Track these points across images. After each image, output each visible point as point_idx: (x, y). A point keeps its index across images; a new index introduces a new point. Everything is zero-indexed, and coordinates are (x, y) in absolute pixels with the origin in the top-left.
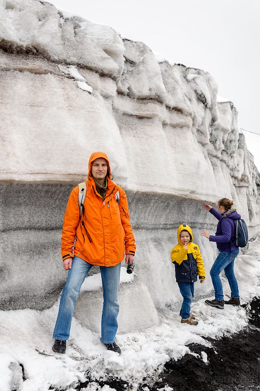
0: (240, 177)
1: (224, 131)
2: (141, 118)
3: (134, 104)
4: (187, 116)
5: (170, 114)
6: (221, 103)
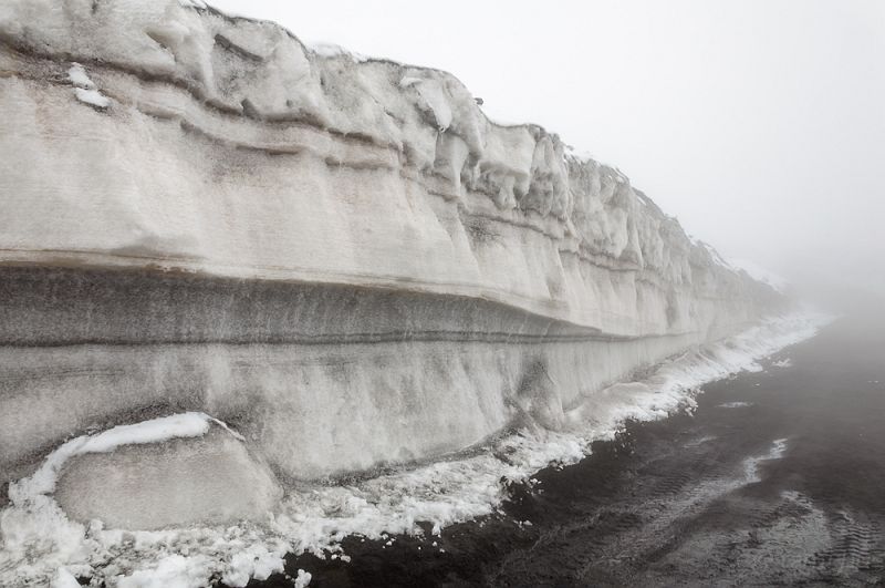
2: (274, 154)
3: (260, 129)
4: (382, 148)
6: (509, 128)
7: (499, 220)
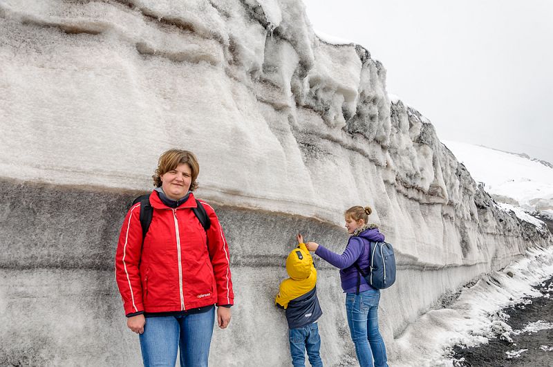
0: (427, 187)
1: (347, 94)
2: (72, 32)
4: (204, 37)
5: (163, 33)
6: (337, 46)
7: (329, 138)
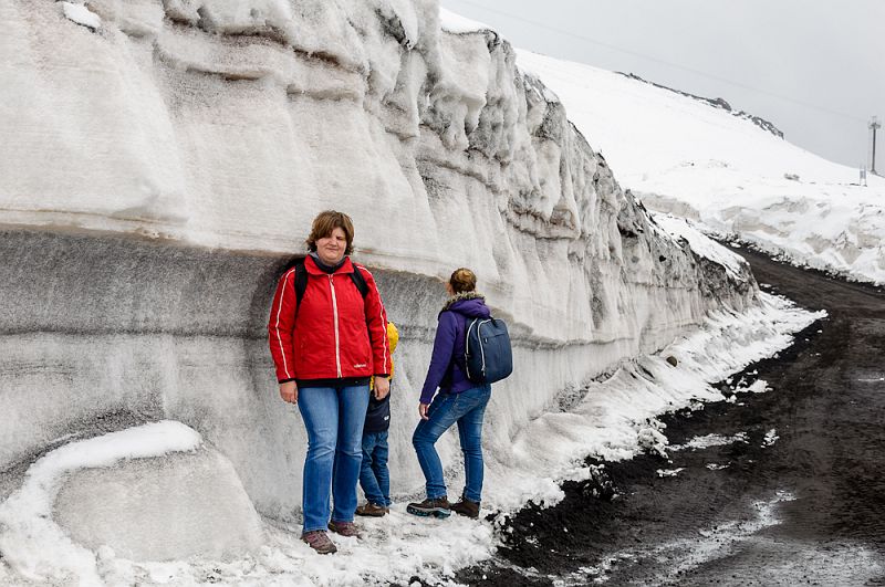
0: (548, 212)
1: (470, 102)
2: (231, 79)
3: (215, 47)
4: (349, 71)
5: (308, 69)
6: (461, 35)
7: (447, 165)
